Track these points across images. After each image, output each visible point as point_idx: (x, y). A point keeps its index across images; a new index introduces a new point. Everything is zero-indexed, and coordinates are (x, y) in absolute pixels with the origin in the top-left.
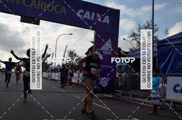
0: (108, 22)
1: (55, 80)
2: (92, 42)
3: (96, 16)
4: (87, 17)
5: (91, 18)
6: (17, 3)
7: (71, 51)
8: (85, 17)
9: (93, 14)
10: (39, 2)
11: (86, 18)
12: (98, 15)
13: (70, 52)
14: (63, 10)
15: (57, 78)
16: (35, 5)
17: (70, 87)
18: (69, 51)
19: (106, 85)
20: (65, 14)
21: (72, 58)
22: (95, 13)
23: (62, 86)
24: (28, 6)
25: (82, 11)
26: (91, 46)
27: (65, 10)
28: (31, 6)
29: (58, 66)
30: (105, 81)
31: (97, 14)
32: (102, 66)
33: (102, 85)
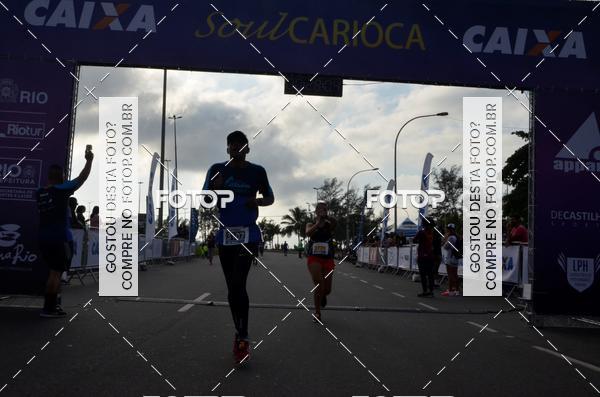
0: (581, 53)
1: (401, 272)
2: (521, 134)
3: (531, 40)
4: (498, 47)
5: (513, 48)
6: (272, 38)
7: (444, 172)
8: (490, 48)
9: (522, 34)
10: (336, 23)
11: (496, 51)
12: (541, 35)
13: (443, 176)
14: (415, 37)
15: (404, 265)
16: (324, 35)
17: (452, 293)
18: (439, 172)
19: (589, 285)
21: (452, 194)
22: (526, 30)
23: (425, 290)
25: (480, 30)
26: (517, 148)
27: (419, 35)
28: (312, 41)
29: (404, 223)
30: (581, 268)
31: (536, 32)
32: (568, 215)
33: (572, 283)
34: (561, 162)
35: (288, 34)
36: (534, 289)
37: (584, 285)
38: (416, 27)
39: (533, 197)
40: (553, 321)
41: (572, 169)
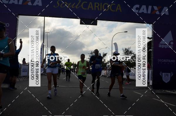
0: (167, 14)
3: (153, 9)
4: (143, 11)
5: (147, 12)
6: (76, 8)
8: (141, 11)
9: (150, 7)
10: (95, 3)
12: (156, 8)
14: (119, 8)
16: (92, 7)
19: (169, 81)
20: (121, 11)
22: (151, 6)
24: (86, 9)
25: (138, 6)
30: (166, 76)
31: (154, 7)
32: (163, 61)
33: (164, 80)
34: (161, 45)
35: (81, 7)
36: (153, 82)
37: (167, 81)
38: (119, 5)
39: (153, 55)
40: (158, 91)
41: (164, 47)
